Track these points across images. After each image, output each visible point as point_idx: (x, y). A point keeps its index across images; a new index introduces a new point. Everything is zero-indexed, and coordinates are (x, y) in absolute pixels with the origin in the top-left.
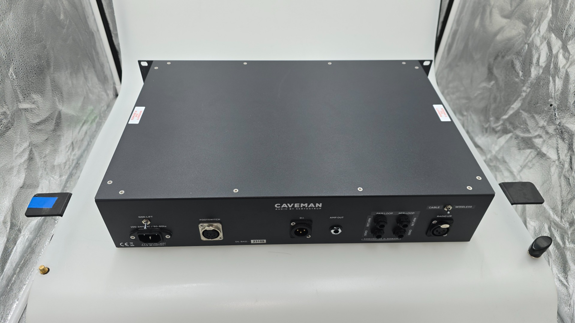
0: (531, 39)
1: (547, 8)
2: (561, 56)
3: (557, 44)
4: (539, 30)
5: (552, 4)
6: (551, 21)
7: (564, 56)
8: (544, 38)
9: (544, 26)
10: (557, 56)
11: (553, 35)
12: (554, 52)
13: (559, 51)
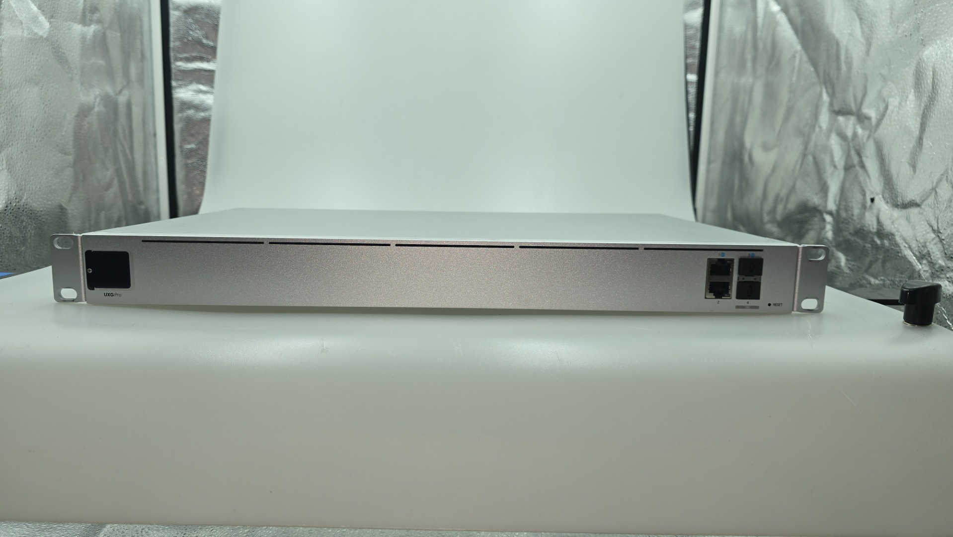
0: (812, 144)
1: (821, 95)
2: (860, 131)
3: (848, 124)
4: (820, 127)
5: (826, 88)
6: (831, 104)
7: (864, 129)
8: (829, 131)
9: (824, 118)
10: (855, 135)
11: (841, 119)
12: (849, 133)
13: (855, 128)
